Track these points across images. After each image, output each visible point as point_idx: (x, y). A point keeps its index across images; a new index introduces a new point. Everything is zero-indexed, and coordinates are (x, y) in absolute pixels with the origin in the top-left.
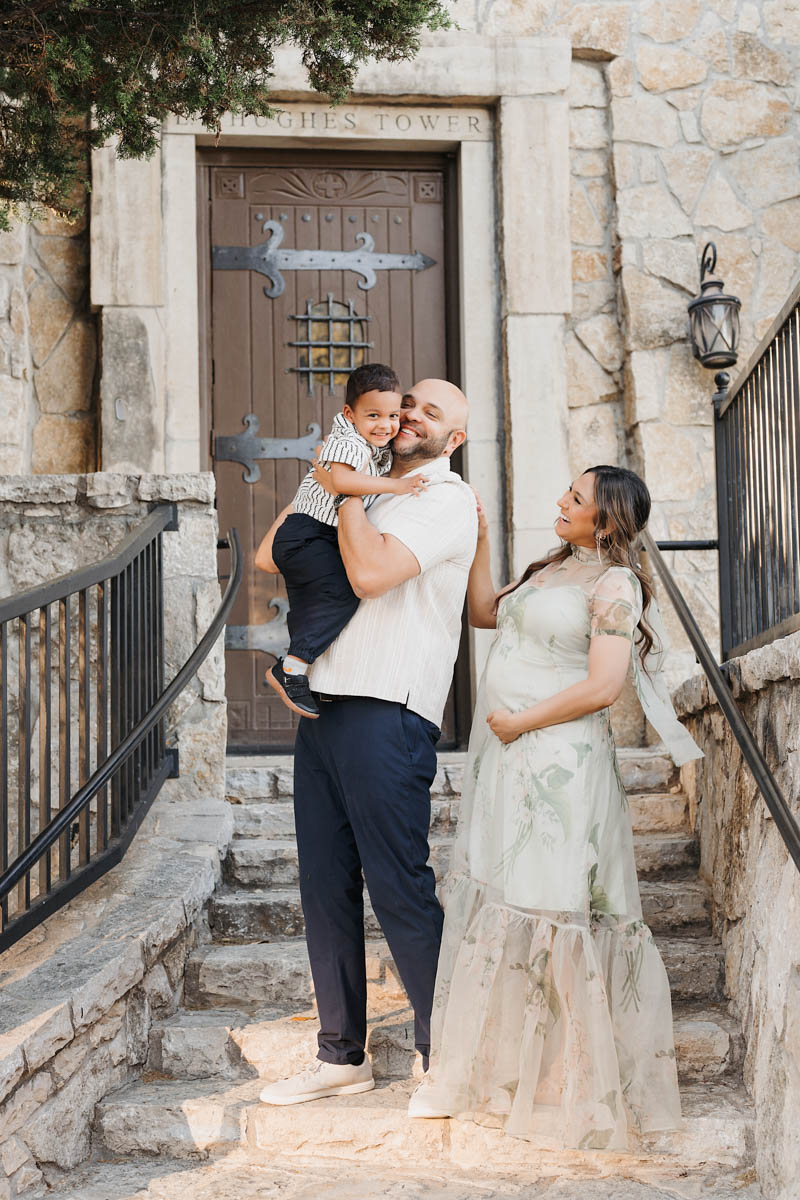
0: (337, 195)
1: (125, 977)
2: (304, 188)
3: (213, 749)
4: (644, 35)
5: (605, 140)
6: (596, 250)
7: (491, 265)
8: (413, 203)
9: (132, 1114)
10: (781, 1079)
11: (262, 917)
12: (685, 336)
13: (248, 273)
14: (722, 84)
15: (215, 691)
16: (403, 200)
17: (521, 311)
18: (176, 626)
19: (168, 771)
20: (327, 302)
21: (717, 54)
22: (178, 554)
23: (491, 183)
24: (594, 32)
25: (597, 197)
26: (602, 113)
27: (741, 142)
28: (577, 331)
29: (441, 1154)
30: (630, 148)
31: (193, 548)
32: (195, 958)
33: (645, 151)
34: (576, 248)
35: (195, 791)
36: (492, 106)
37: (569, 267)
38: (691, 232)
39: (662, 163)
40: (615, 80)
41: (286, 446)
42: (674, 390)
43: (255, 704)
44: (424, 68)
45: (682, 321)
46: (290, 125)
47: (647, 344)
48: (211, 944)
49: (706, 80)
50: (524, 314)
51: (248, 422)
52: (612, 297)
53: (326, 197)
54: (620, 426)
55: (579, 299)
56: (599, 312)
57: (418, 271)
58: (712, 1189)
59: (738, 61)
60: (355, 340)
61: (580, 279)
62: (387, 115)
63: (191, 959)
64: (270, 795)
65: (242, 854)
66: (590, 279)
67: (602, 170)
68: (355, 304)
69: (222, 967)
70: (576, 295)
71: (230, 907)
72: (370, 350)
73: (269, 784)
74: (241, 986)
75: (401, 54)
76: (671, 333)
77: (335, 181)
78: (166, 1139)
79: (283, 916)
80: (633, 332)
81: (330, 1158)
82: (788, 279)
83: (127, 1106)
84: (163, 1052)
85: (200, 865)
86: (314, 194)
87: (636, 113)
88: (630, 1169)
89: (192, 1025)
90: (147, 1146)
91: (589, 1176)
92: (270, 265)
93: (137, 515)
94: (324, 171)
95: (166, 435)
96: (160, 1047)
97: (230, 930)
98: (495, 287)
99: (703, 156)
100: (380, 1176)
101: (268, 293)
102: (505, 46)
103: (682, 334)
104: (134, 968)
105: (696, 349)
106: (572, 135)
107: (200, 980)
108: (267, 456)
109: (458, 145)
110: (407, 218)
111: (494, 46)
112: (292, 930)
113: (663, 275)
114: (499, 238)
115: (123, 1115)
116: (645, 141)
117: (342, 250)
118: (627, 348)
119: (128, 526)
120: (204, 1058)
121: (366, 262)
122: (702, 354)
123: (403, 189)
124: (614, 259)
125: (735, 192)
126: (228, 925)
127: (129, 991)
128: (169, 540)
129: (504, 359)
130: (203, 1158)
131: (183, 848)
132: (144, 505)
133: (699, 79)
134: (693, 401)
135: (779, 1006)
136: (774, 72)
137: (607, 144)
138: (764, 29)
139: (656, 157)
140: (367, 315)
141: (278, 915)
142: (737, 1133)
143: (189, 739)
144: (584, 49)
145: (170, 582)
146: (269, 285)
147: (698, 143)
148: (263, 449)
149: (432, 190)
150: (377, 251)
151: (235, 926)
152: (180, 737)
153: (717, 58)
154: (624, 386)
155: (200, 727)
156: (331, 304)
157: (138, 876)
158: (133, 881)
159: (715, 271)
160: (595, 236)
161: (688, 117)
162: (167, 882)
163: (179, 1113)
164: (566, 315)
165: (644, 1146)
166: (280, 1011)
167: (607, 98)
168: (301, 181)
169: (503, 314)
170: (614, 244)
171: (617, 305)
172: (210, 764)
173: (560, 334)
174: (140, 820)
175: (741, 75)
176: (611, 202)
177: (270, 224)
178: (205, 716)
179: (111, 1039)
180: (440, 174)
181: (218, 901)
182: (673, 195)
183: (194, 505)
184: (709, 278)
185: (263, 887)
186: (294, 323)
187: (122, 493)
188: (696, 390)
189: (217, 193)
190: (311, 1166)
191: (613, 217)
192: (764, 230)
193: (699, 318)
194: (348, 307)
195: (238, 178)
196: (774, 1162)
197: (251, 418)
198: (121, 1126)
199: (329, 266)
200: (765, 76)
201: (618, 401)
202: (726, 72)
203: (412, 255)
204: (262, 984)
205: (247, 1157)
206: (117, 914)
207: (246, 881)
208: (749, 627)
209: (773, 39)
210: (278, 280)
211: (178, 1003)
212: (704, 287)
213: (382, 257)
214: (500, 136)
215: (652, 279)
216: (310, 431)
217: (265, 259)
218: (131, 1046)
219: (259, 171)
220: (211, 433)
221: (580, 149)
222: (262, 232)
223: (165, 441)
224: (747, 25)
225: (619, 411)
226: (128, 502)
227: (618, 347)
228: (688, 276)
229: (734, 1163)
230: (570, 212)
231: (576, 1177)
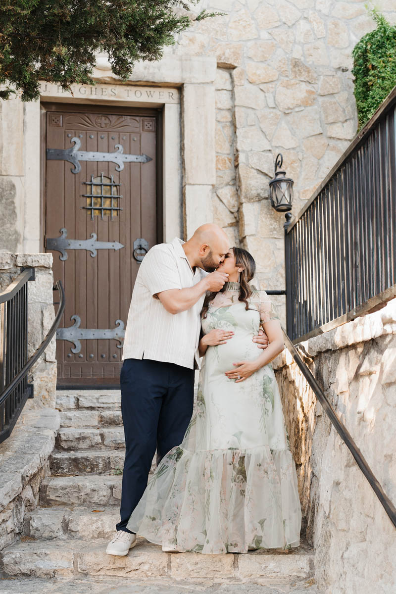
0: (106, 126)
1: (14, 490)
2: (91, 123)
3: (50, 385)
4: (250, 58)
5: (231, 105)
6: (226, 156)
7: (178, 161)
8: (142, 131)
9: (18, 556)
10: (328, 535)
11: (75, 464)
12: (267, 197)
13: (63, 161)
14: (285, 81)
15: (51, 357)
16: (137, 130)
17: (192, 183)
18: (33, 326)
19: (29, 396)
20: (101, 176)
21: (283, 68)
22: (35, 292)
23: (179, 123)
24: (227, 55)
25: (227, 131)
26: (230, 93)
27: (294, 108)
28: (217, 193)
29: (166, 574)
30: (243, 109)
31: (42, 289)
32: (45, 483)
33: (250, 110)
34: (217, 154)
35: (41, 404)
36: (180, 88)
37: (215, 163)
38: (270, 149)
39: (257, 116)
40: (236, 77)
41: (80, 243)
42: (262, 221)
43: (63, 366)
44: (148, 69)
45: (266, 190)
46: (85, 93)
47: (250, 200)
48: (51, 476)
49: (278, 79)
50: (194, 184)
51: (62, 232)
52: (234, 178)
53: (102, 127)
54: (237, 238)
55: (219, 179)
56: (228, 184)
57: (143, 163)
58: (294, 588)
59: (292, 71)
60: (114, 195)
61: (219, 169)
62: (131, 90)
63: (43, 483)
64: (75, 407)
65: (64, 434)
66: (224, 169)
67: (230, 119)
68: (114, 179)
69: (58, 487)
70: (217, 176)
71: (60, 459)
72: (120, 199)
73: (75, 402)
74: (66, 496)
75: (154, 58)
76: (261, 195)
77: (105, 120)
78: (34, 568)
79: (85, 463)
80: (243, 194)
81: (113, 576)
82: (315, 171)
83: (15, 552)
84: (31, 527)
85: (46, 439)
86: (95, 125)
87: (246, 93)
88: (256, 579)
89: (44, 514)
90: (25, 571)
91: (237, 583)
92: (74, 158)
93: (15, 273)
94: (100, 115)
95: (24, 237)
96: (29, 525)
97: (60, 470)
98: (180, 172)
99: (276, 115)
100: (139, 584)
101: (73, 171)
102: (186, 60)
103: (266, 195)
104: (18, 486)
105: (273, 202)
106: (216, 103)
107: (47, 493)
108: (72, 248)
109: (163, 105)
110: (139, 138)
111: (181, 60)
112: (90, 470)
113: (258, 168)
114: (182, 149)
115: (13, 556)
116: (250, 106)
117: (108, 152)
118: (241, 201)
119: (11, 278)
120: (51, 530)
121: (119, 158)
122: (276, 205)
123: (137, 124)
124: (235, 160)
125: (291, 131)
126: (59, 468)
127: (15, 498)
128: (31, 286)
129: (184, 205)
130: (52, 576)
131: (37, 431)
132: (19, 268)
133: (275, 78)
134: (271, 227)
135: (327, 501)
136: (309, 76)
137: (232, 107)
138: (304, 57)
139: (255, 114)
140: (119, 183)
141: (83, 463)
142: (306, 561)
143: (38, 379)
144: (222, 63)
145: (30, 305)
146: (74, 168)
147: (274, 108)
148: (69, 245)
149: (151, 125)
150: (125, 153)
151: (62, 468)
152: (34, 379)
153: (283, 69)
154: (239, 219)
155: (44, 374)
156: (103, 177)
157: (17, 444)
158: (14, 446)
159: (282, 167)
160: (226, 149)
161: (270, 96)
162: (32, 446)
163: (40, 555)
164: (213, 185)
165: (262, 568)
166: (86, 508)
167: (233, 86)
168: (89, 119)
169: (184, 184)
170: (235, 153)
171: (236, 181)
172: (48, 392)
173: (210, 194)
174: (17, 417)
175: (293, 78)
176: (234, 133)
177: (74, 139)
178: (46, 369)
179: (7, 520)
180: (154, 118)
181: (54, 456)
182: (263, 132)
183: (43, 269)
184: (279, 170)
185: (74, 450)
186: (85, 185)
187: (8, 262)
188: (272, 222)
189: (49, 124)
190: (104, 580)
191: (234, 141)
192: (304, 149)
193: (274, 188)
194: (111, 179)
195: (60, 117)
196: (325, 574)
197: (64, 230)
198: (12, 562)
199: (102, 159)
200: (305, 79)
201: (236, 226)
202: (287, 76)
203: (141, 155)
204: (77, 495)
205: (73, 576)
206: (9, 461)
207: (66, 447)
208: (302, 330)
209: (308, 62)
210: (78, 165)
211: (36, 504)
212: (277, 174)
213: (127, 156)
214: (183, 102)
215: (253, 170)
216: (92, 237)
217: (72, 155)
218: (16, 524)
219: (71, 114)
220: (45, 237)
221: (220, 109)
222: (71, 142)
223: (23, 240)
224: (297, 54)
225: (236, 231)
226: (11, 267)
227: (237, 201)
228: (269, 169)
229: (304, 576)
230: (215, 138)
231: (231, 583)
